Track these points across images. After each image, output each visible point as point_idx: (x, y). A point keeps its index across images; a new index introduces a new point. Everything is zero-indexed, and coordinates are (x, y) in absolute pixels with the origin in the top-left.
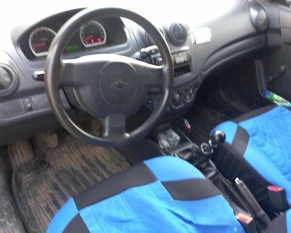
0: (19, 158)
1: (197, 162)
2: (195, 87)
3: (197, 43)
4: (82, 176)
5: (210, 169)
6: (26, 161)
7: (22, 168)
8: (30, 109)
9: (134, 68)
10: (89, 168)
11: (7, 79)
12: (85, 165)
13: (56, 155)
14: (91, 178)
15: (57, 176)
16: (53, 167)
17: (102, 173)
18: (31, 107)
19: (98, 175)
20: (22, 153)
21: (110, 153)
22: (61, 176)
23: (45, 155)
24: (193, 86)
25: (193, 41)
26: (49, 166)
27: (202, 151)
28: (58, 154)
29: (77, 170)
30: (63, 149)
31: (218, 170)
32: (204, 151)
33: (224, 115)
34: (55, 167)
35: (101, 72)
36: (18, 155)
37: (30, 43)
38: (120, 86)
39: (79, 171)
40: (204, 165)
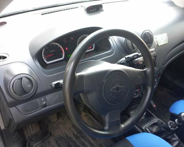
0: (30, 131)
1: (164, 136)
2: (158, 77)
3: (159, 45)
4: (74, 142)
5: (174, 139)
6: (35, 133)
7: (33, 139)
8: (45, 106)
9: (126, 73)
10: (78, 135)
11: (29, 86)
12: (75, 133)
13: (55, 125)
14: (80, 143)
15: (57, 142)
16: (54, 135)
17: (88, 139)
18: (46, 103)
19: (86, 140)
20: (32, 127)
21: (93, 123)
22: (59, 142)
23: (47, 127)
24: (157, 76)
25: (156, 44)
26: (51, 135)
27: (169, 128)
28: (56, 125)
29: (70, 137)
30: (60, 121)
31: (180, 140)
32: (171, 127)
33: (169, 90)
34: (55, 135)
35: (104, 80)
36: (29, 128)
37: (43, 55)
38: (117, 89)
39: (71, 138)
40: (169, 137)
